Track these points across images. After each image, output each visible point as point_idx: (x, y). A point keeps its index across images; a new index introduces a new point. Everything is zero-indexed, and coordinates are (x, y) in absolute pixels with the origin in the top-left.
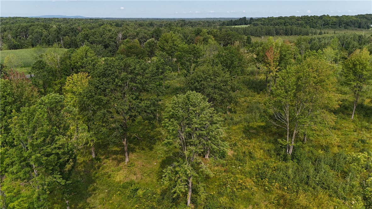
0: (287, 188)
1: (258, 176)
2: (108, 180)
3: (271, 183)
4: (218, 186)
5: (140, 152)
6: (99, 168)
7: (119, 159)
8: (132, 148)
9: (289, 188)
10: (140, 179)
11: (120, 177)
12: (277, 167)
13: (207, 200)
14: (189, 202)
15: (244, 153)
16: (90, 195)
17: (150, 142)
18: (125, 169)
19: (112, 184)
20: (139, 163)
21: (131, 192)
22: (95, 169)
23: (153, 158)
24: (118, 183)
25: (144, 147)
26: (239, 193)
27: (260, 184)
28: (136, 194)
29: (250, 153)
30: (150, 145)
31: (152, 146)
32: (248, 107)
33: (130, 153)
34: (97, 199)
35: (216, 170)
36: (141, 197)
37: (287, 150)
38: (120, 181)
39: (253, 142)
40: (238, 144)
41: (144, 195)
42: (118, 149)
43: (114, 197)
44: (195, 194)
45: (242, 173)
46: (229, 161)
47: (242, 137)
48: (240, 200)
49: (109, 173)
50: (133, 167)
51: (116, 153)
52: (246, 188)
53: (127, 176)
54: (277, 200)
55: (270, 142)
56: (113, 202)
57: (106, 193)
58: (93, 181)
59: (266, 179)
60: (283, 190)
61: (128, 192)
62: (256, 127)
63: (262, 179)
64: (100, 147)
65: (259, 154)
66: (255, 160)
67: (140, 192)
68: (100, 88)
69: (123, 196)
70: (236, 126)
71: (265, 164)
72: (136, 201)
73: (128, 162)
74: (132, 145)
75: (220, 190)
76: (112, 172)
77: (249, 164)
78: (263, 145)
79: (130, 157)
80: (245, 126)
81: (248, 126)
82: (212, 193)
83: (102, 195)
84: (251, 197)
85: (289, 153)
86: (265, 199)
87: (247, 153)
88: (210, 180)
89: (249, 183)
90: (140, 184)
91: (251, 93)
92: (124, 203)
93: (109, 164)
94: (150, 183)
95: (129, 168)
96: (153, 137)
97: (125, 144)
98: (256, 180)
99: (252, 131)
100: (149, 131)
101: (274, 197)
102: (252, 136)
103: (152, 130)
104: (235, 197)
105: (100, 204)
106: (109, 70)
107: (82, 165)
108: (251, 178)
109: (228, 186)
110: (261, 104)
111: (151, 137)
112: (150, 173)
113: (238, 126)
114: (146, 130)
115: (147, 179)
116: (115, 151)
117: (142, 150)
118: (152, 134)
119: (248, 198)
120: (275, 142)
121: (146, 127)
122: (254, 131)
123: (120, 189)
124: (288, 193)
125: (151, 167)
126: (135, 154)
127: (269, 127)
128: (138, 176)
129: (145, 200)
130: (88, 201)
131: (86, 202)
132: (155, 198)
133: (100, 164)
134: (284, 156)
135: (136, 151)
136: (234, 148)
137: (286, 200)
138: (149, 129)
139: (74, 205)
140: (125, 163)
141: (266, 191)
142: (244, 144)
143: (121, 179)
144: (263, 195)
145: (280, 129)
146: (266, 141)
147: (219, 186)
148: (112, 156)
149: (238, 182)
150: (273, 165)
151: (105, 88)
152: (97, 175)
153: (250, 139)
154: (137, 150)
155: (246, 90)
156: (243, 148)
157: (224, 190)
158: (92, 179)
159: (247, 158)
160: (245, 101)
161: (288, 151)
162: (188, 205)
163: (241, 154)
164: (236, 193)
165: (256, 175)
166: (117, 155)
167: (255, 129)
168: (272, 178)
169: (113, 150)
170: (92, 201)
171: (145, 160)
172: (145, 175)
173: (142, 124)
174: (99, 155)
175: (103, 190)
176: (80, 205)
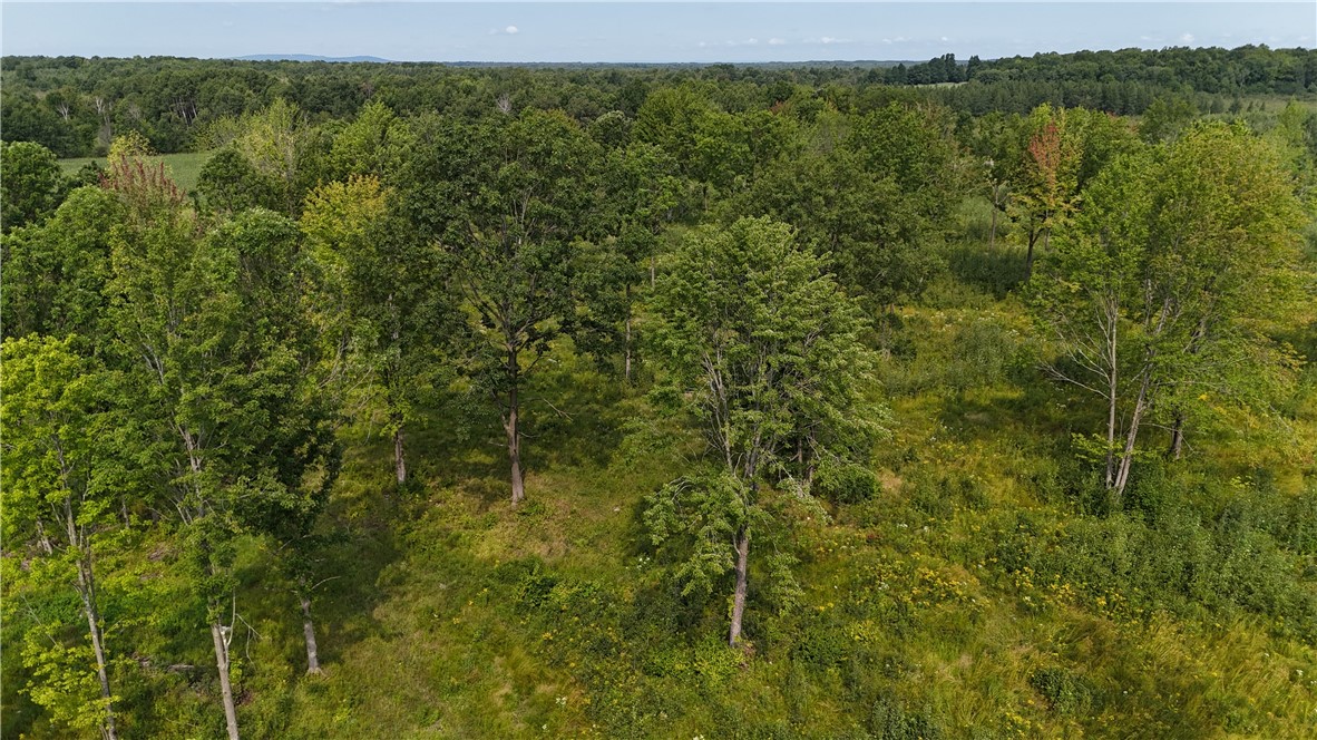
0: (1108, 603)
1: (995, 560)
2: (449, 553)
3: (1043, 585)
4: (846, 588)
5: (564, 470)
6: (418, 516)
7: (489, 490)
8: (535, 457)
9: (1115, 604)
10: (563, 553)
11: (491, 545)
12: (1068, 530)
13: (802, 629)
14: (736, 629)
15: (944, 483)
16: (385, 598)
17: (599, 441)
18: (512, 521)
19: (463, 566)
20: (559, 504)
21: (527, 590)
22: (405, 519)
23: (608, 492)
24: (485, 565)
25: (578, 456)
26: (923, 611)
27: (1002, 587)
28: (546, 599)
29: (966, 485)
30: (598, 448)
31: (607, 451)
32: (959, 338)
33: (530, 475)
34: (408, 612)
35: (839, 537)
36: (565, 611)
37: (1105, 477)
38: (492, 559)
39: (977, 450)
40: (920, 456)
41: (575, 600)
42: (488, 460)
43: (468, 609)
44: (760, 610)
45: (934, 547)
46: (888, 511)
47: (938, 434)
48: (924, 634)
49: (454, 532)
50: (539, 517)
51: (479, 470)
52: (950, 595)
53: (518, 543)
54: (1069, 642)
55: (1039, 452)
56: (465, 623)
57: (439, 595)
58: (396, 556)
59: (1026, 568)
60: (1094, 609)
61: (517, 593)
62: (988, 402)
63: (1010, 571)
64: (424, 452)
65: (999, 489)
66: (984, 510)
67: (561, 594)
69: (501, 606)
70: (914, 397)
71: (1021, 519)
72: (547, 623)
73: (519, 502)
74: (536, 450)
75: (851, 599)
76: (466, 528)
77: (961, 520)
78: (1015, 462)
79: (527, 484)
80: (948, 400)
81: (959, 400)
82: (822, 608)
83: (427, 601)
84: (969, 627)
85: (1113, 485)
86: (1019, 637)
87: (953, 482)
88: (814, 567)
89: (963, 581)
90: (561, 568)
91: (969, 297)
92: (502, 628)
93: (453, 506)
94: (597, 567)
95: (523, 518)
96: (610, 425)
97: (512, 434)
98: (986, 574)
99: (974, 417)
100: (596, 407)
101: (1055, 631)
102: (973, 430)
103: (607, 406)
104: (906, 624)
105: (421, 626)
107: (362, 505)
108: (966, 567)
109: (880, 585)
110: (1010, 329)
111: (603, 426)
112: (599, 537)
113: (920, 400)
114: (587, 403)
115: (588, 556)
116: (475, 464)
117: (569, 465)
118: (606, 415)
119: (957, 630)
120: (1063, 450)
121: (588, 396)
122: (981, 415)
124: (1110, 618)
125: (602, 518)
126: (545, 477)
127: (1037, 403)
128: (556, 543)
129: (576, 619)
130: (377, 614)
131: (370, 618)
132: (612, 615)
133: (423, 502)
134: (1094, 496)
135: (548, 468)
136: (904, 469)
137: (1102, 642)
138: (597, 402)
139: (330, 628)
140: (511, 501)
141: (1023, 610)
142: (946, 458)
143: (495, 552)
144: (1013, 623)
145: (1080, 413)
146: (1026, 449)
147: (850, 586)
148: (467, 480)
149: (921, 576)
150: (1054, 525)
152: (411, 536)
153: (965, 440)
154: (554, 466)
155: (955, 286)
156: (941, 468)
157: (867, 601)
158: (392, 548)
159: (954, 503)
160: (949, 321)
161: (1109, 479)
162: (732, 642)
163: (933, 489)
164: (912, 613)
165: (987, 558)
166: (482, 479)
167: (984, 409)
168: (1049, 567)
169: (471, 461)
170: (394, 616)
171: (580, 498)
172: (579, 542)
173: (571, 386)
174: (420, 476)
175: (429, 583)
176: (349, 627)
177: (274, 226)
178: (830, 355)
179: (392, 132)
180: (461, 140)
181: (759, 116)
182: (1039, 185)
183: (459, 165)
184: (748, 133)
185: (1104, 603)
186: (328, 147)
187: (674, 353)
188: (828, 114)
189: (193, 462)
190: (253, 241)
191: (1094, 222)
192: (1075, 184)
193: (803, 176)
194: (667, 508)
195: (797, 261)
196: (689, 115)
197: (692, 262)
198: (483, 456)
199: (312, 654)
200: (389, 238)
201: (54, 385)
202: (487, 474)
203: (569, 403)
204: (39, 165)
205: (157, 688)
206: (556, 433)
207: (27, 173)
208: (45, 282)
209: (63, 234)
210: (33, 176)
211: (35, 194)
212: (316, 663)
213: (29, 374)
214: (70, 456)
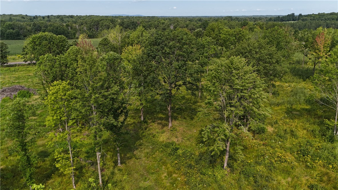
0: (333, 167)
1: (300, 152)
2: (153, 139)
3: (314, 161)
4: (256, 156)
5: (182, 120)
6: (146, 129)
7: (163, 124)
8: (175, 116)
9: (335, 167)
10: (181, 141)
11: (163, 138)
12: (321, 146)
13: (243, 166)
14: (225, 165)
15: (286, 130)
16: (137, 149)
17: (191, 113)
18: (168, 132)
19: (156, 143)
20: (180, 129)
21: (172, 150)
22: (143, 129)
23: (193, 127)
24: (161, 143)
25: (186, 117)
26: (278, 165)
27: (301, 160)
28: (176, 153)
29: (292, 131)
30: (191, 115)
31: (193, 116)
32: (292, 91)
33: (173, 121)
34: (142, 153)
35: (255, 143)
36: (181, 156)
37: (334, 132)
38: (163, 141)
39: (296, 122)
40: (279, 123)
41: (184, 153)
42: (163, 116)
43: (157, 153)
44: (232, 160)
45: (282, 147)
46: (269, 137)
47: (284, 117)
48: (278, 171)
49: (154, 134)
50: (175, 132)
51: (161, 119)
52: (286, 161)
53: (170, 138)
54: (320, 177)
55: (314, 123)
56: (156, 157)
57: (150, 149)
58: (140, 139)
59: (309, 155)
60: (328, 168)
61: (169, 150)
62: (300, 109)
63: (304, 156)
64: (148, 113)
65: (301, 133)
66: (297, 138)
67: (180, 152)
69: (165, 153)
70: (278, 106)
71: (308, 142)
72: (176, 159)
73: (171, 127)
74: (175, 114)
75: (257, 160)
76: (157, 133)
77: (290, 141)
78: (307, 126)
79: (173, 123)
80: (288, 108)
81: (291, 108)
82: (249, 161)
83: (147, 150)
84: (291, 170)
85: (336, 134)
86: (306, 174)
87: (288, 130)
88: (247, 150)
89: (290, 157)
90: (180, 145)
91: (295, 80)
92: (165, 159)
93: (154, 127)
94: (189, 145)
95: (171, 131)
96: (194, 109)
97: (170, 110)
98: (297, 156)
99: (295, 113)
100: (191, 104)
101: (316, 173)
102: (295, 116)
103: (194, 104)
104: (272, 168)
105: (145, 157)
107: (132, 125)
108: (291, 154)
109: (266, 157)
110: (307, 89)
112: (190, 138)
113: (280, 107)
114: (189, 103)
115: (187, 142)
116: (160, 117)
118: (193, 107)
119: (287, 171)
120: (322, 123)
121: (189, 101)
122: (297, 112)
123: (163, 147)
124: (333, 171)
125: (191, 133)
126: (177, 122)
127: (314, 110)
128: (179, 139)
129: (184, 158)
130: (135, 152)
131: (133, 154)
132: (193, 158)
133: (147, 126)
134: (330, 137)
135: (178, 119)
136: (274, 126)
137: (330, 178)
138: (191, 103)
139: (124, 155)
140: (168, 127)
141: (307, 167)
142: (286, 124)
143: (164, 140)
144: (304, 170)
145: (327, 113)
146: (310, 122)
147: (257, 156)
148: (158, 121)
149: (278, 155)
150: (317, 144)
152: (144, 134)
153: (292, 119)
154: (180, 119)
155: (291, 77)
156: (285, 126)
157: (262, 160)
158: (139, 137)
159: (288, 136)
160: (289, 86)
161: (335, 132)
162: (224, 168)
163: (282, 132)
164: (274, 165)
165: (297, 152)
166: (162, 121)
167: (298, 111)
168: (315, 156)
169: (159, 116)
170: (139, 154)
171: (186, 127)
172: (185, 139)
173: (185, 99)
174: (147, 119)
175: (148, 146)
176: (128, 155)
177: (115, 56)
178: (255, 94)
179: (144, 34)
180: (160, 36)
181: (238, 30)
182: (318, 49)
183: (160, 42)
184: (235, 34)
185: (331, 167)
186: (129, 37)
187: (212, 91)
188: (257, 29)
189: (94, 112)
190: (110, 60)
191: (334, 60)
192: (329, 49)
193: (249, 46)
194: (208, 132)
195: (247, 68)
196: (219, 30)
197: (218, 68)
198: (162, 115)
199: (119, 161)
200: (142, 60)
201: (64, 92)
202: (163, 120)
203: (184, 103)
204: (63, 41)
205: (84, 166)
206: (181, 111)
207: (61, 42)
208: (63, 68)
209: (68, 57)
210: (62, 43)
211: (62, 48)
212: (120, 163)
213: (59, 89)
214: (67, 109)
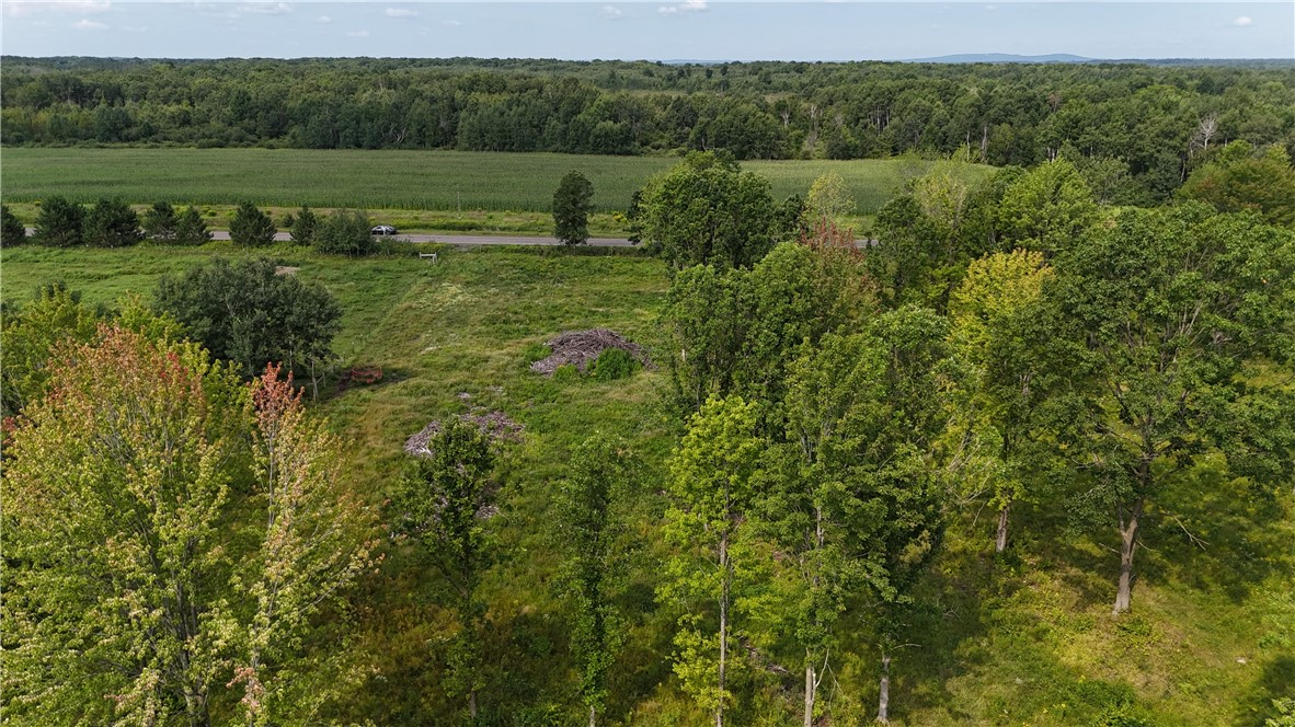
2: (1034, 646)
5: (1184, 590)
6: (1009, 591)
7: (1090, 587)
8: (1151, 564)
10: (1161, 693)
11: (1079, 652)
16: (961, 672)
17: (1237, 567)
18: (1108, 632)
19: (1045, 665)
20: (1169, 632)
22: (995, 591)
23: (1235, 635)
24: (1068, 674)
25: (1206, 579)
30: (1233, 577)
31: (1245, 584)
33: (1142, 584)
34: (979, 695)
38: (1078, 671)
42: (1096, 552)
43: (1043, 715)
49: (1042, 625)
50: (1142, 639)
51: (1084, 561)
53: (1111, 662)
58: (979, 630)
64: (1029, 522)
68: (1079, 315)
73: (1122, 612)
74: (1155, 555)
76: (1056, 623)
79: (1135, 595)
83: (998, 689)
90: (1156, 710)
93: (1047, 594)
95: (1123, 633)
96: (1256, 551)
97: (1128, 542)
100: (1243, 521)
103: (1258, 523)
105: (988, 716)
106: (1132, 253)
107: (957, 564)
111: (1246, 548)
112: (1211, 688)
114: (1233, 513)
115: (1192, 706)
116: (1081, 552)
117: (1192, 587)
118: (1256, 536)
121: (1235, 504)
123: (1070, 695)
125: (1220, 666)
126: (1160, 592)
128: (1155, 677)
130: (952, 685)
131: (942, 688)
133: (1016, 578)
135: (1165, 582)
138: (1247, 515)
140: (1112, 609)
143: (1083, 662)
148: (1068, 568)
151: (1098, 316)
152: (997, 614)
154: (1173, 581)
158: (977, 620)
166: (1085, 572)
169: (1077, 547)
170: (964, 693)
171: (1197, 630)
172: (1185, 686)
173: (1216, 486)
174: (1019, 548)
175: (1006, 672)
176: (922, 689)
190: (906, 337)
198: (1091, 544)
199: (883, 706)
202: (1091, 568)
203: (1209, 507)
206: (1179, 546)
212: (885, 714)
